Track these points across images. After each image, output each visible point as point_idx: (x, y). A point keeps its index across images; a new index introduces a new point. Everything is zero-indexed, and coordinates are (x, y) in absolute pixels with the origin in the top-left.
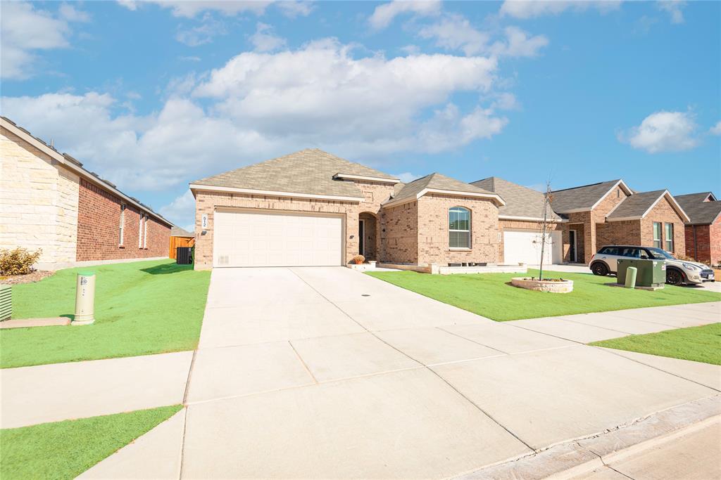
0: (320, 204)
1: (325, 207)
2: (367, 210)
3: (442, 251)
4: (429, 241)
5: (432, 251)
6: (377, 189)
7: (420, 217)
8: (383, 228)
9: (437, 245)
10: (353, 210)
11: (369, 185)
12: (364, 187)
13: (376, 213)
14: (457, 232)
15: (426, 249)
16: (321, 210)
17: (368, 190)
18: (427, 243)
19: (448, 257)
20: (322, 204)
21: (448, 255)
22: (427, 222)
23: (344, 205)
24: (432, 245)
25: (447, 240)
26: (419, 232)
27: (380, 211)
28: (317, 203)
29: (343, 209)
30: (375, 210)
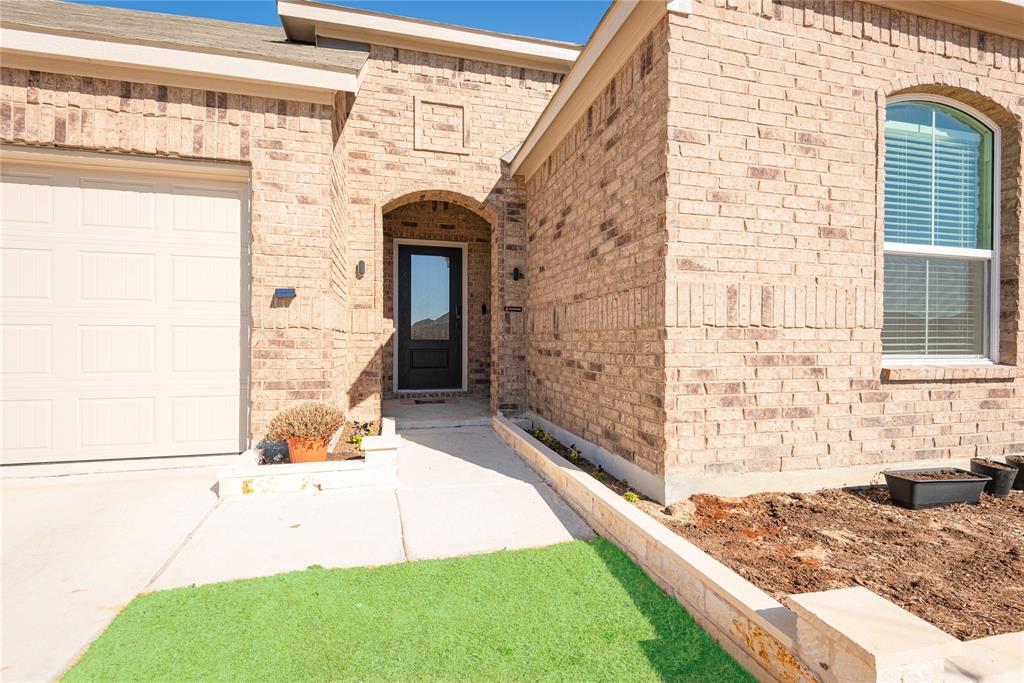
0: (63, 97)
1: (99, 120)
2: (440, 184)
3: (836, 381)
4: (749, 314)
5: (766, 388)
6: (487, 93)
8: (512, 262)
9: (805, 341)
10: (290, 146)
11: (447, 73)
12: (425, 78)
13: (481, 198)
14: (920, 259)
15: (730, 369)
16: (71, 139)
17: (443, 94)
18: (733, 330)
19: (875, 422)
20: (76, 97)
21: (870, 409)
23: (234, 114)
24: (767, 347)
25: (872, 307)
26: (674, 252)
27: (497, 191)
28: (43, 95)
29: (223, 135)
30: (476, 184)
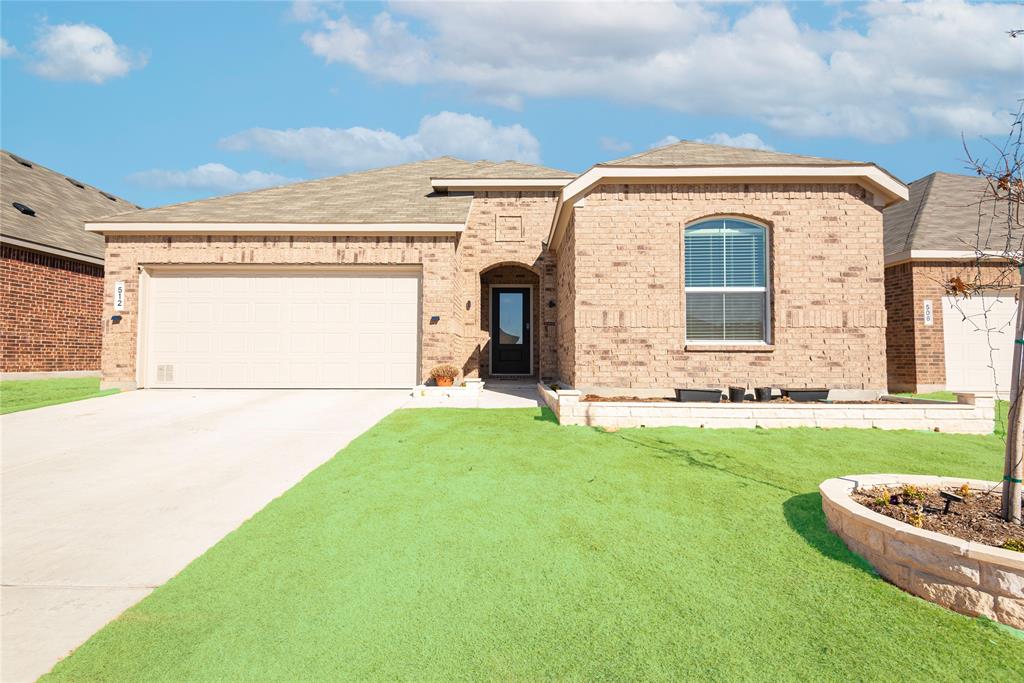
0: (357, 245)
1: (369, 252)
2: (509, 258)
3: (660, 350)
4: (613, 321)
5: (622, 353)
6: (534, 207)
7: (581, 253)
8: (549, 297)
9: (642, 333)
10: (439, 255)
11: (513, 200)
12: (501, 204)
13: (531, 263)
14: (719, 295)
15: (604, 344)
16: (359, 261)
17: (512, 211)
18: (606, 329)
19: (681, 369)
20: (361, 244)
21: (681, 364)
22: (606, 267)
23: (417, 245)
24: (622, 336)
25: (679, 317)
26: (578, 298)
27: (540, 259)
28: (351, 244)
29: (412, 254)
30: (528, 256)
